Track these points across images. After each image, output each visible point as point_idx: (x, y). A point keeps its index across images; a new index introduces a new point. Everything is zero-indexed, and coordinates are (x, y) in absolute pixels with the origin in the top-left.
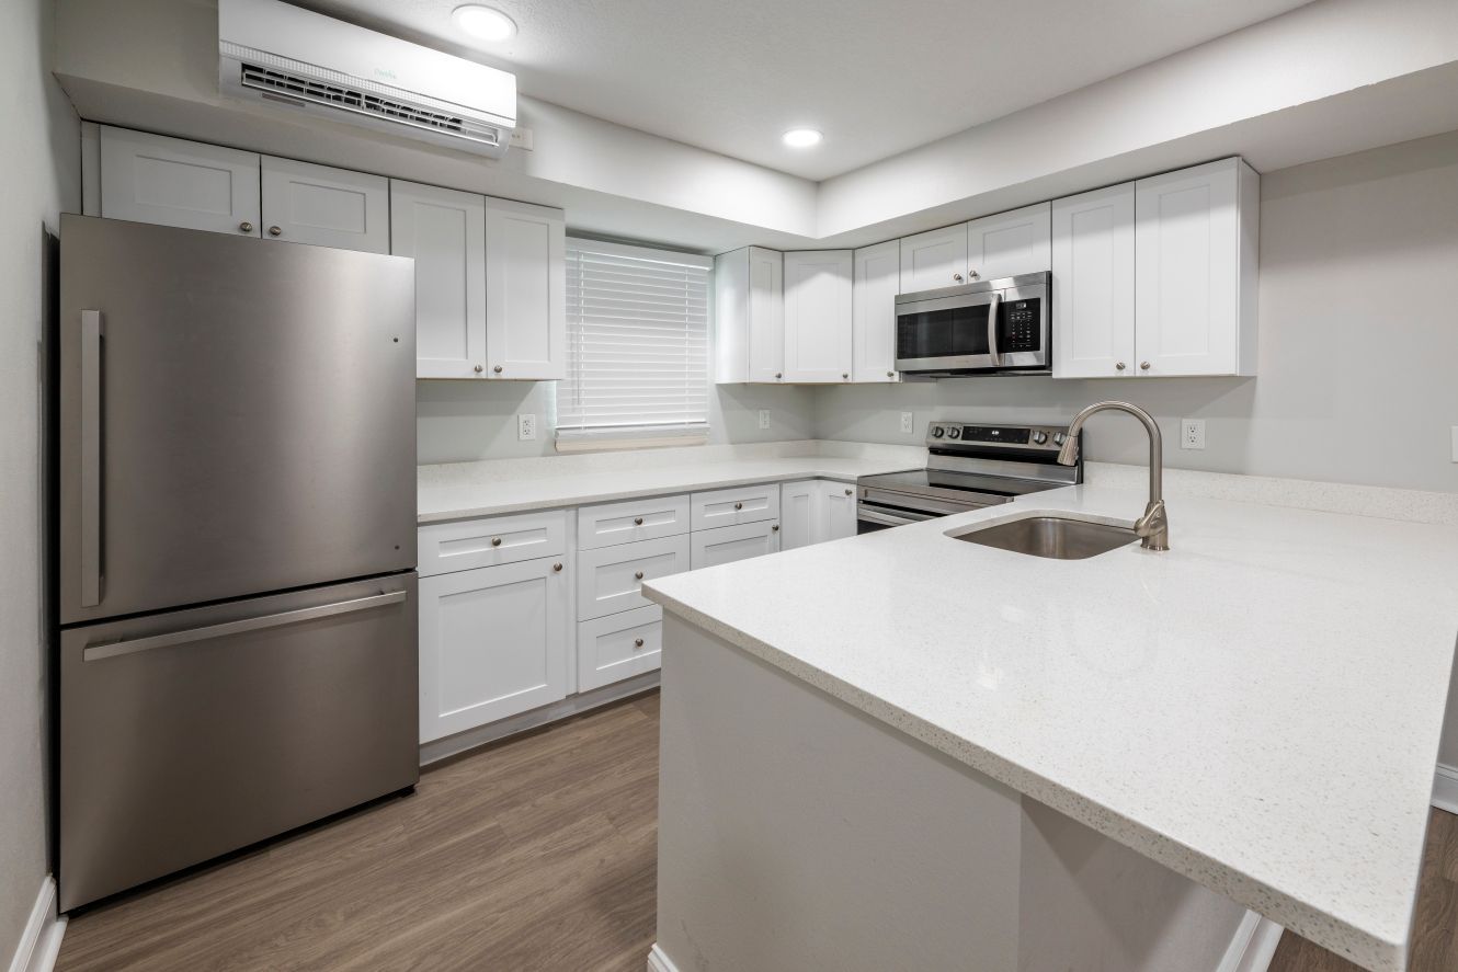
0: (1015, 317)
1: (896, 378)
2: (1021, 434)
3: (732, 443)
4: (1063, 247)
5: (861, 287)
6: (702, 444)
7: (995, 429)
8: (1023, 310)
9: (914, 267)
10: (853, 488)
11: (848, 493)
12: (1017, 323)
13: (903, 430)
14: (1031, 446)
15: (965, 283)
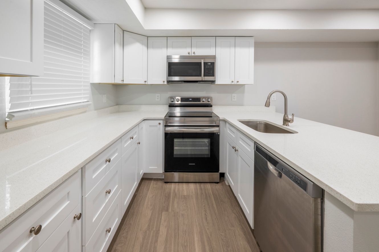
0: (208, 67)
1: (166, 83)
2: (198, 99)
3: (95, 110)
4: (219, 50)
5: (151, 51)
6: (85, 112)
7: (191, 98)
8: (210, 65)
9: (172, 47)
10: (161, 122)
11: (160, 124)
12: (208, 68)
13: (157, 100)
14: (201, 102)
15: (190, 55)
